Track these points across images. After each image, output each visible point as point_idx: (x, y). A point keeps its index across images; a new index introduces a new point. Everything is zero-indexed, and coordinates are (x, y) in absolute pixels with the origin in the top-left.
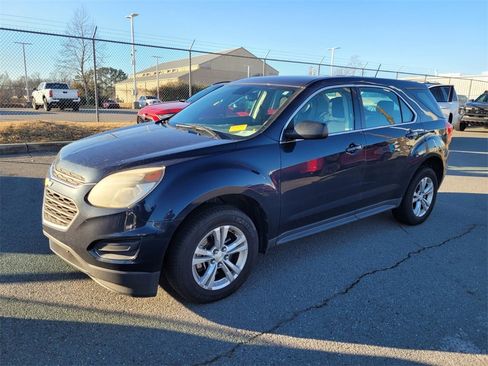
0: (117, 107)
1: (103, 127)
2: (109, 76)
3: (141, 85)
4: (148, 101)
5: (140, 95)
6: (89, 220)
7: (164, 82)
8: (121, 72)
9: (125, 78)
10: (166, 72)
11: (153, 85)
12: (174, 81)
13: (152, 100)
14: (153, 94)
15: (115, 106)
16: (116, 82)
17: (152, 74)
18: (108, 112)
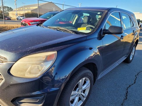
0: (11, 19)
1: (7, 26)
2: (6, 9)
3: (18, 12)
4: (21, 18)
5: (18, 16)
6: (11, 85)
7: (26, 12)
8: (11, 8)
9: (12, 10)
10: (26, 8)
11: (23, 12)
12: (30, 11)
13: (22, 18)
14: (23, 16)
15: (9, 19)
16: (9, 11)
17: (22, 9)
18: (7, 21)
